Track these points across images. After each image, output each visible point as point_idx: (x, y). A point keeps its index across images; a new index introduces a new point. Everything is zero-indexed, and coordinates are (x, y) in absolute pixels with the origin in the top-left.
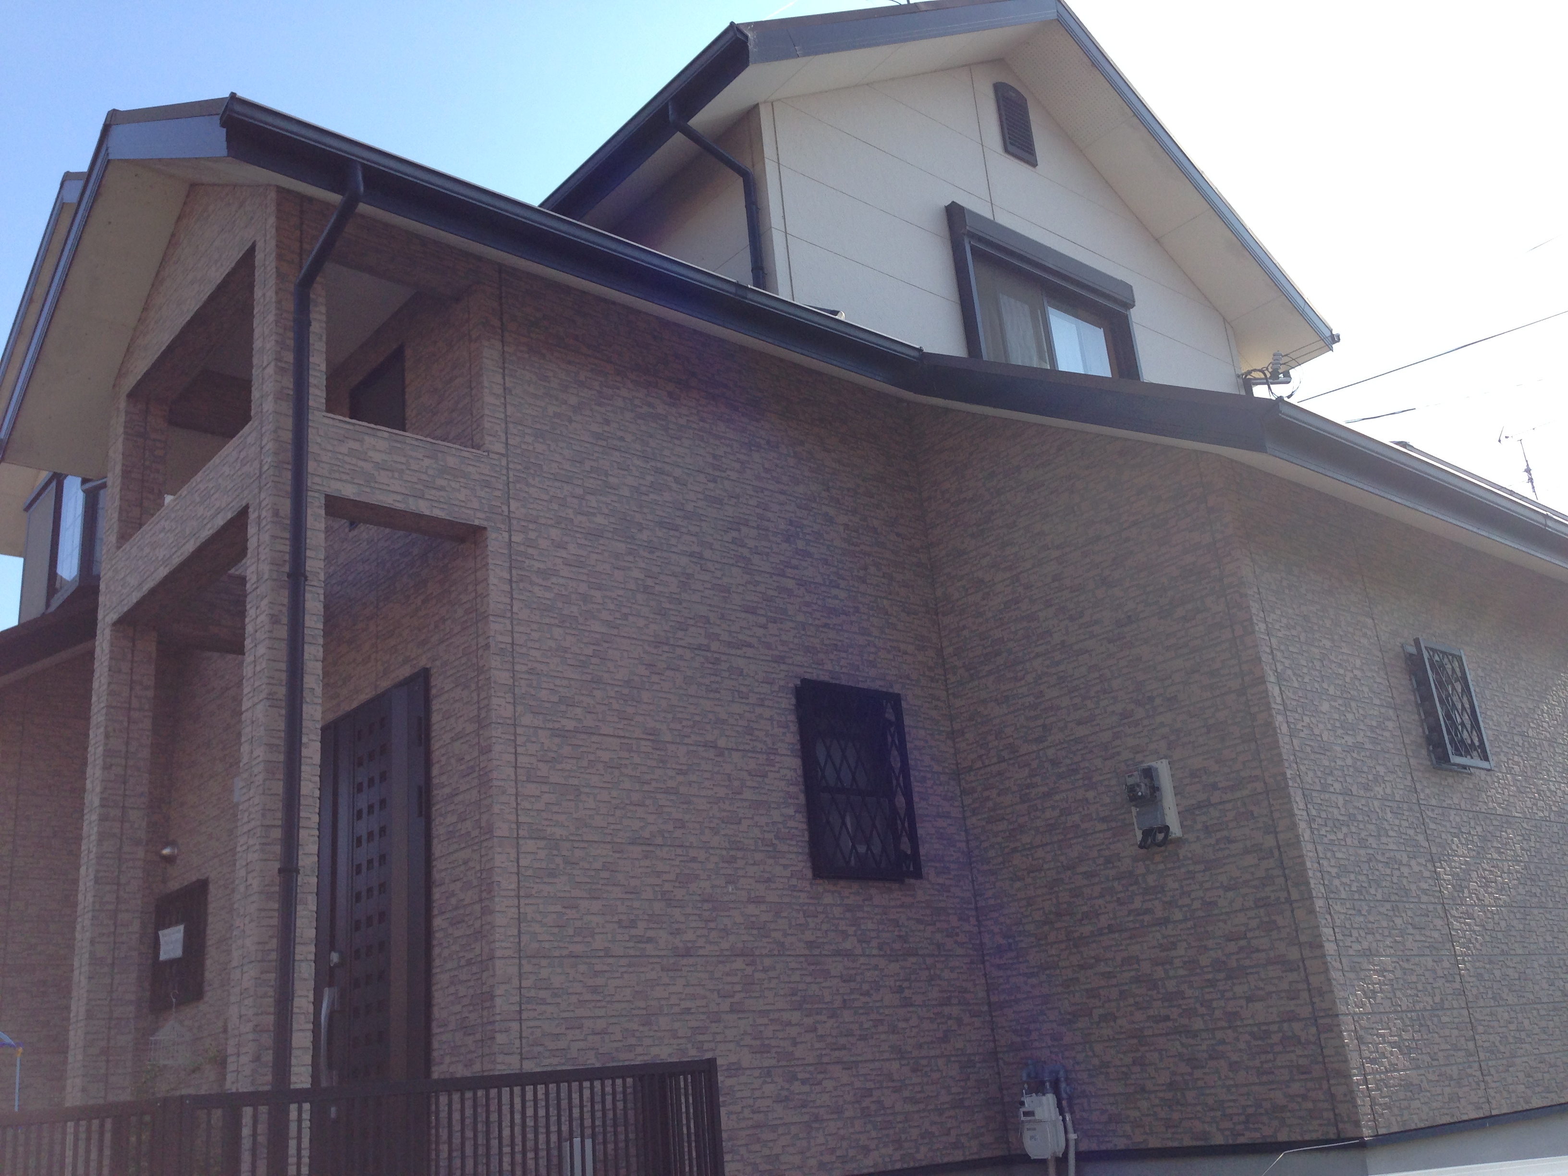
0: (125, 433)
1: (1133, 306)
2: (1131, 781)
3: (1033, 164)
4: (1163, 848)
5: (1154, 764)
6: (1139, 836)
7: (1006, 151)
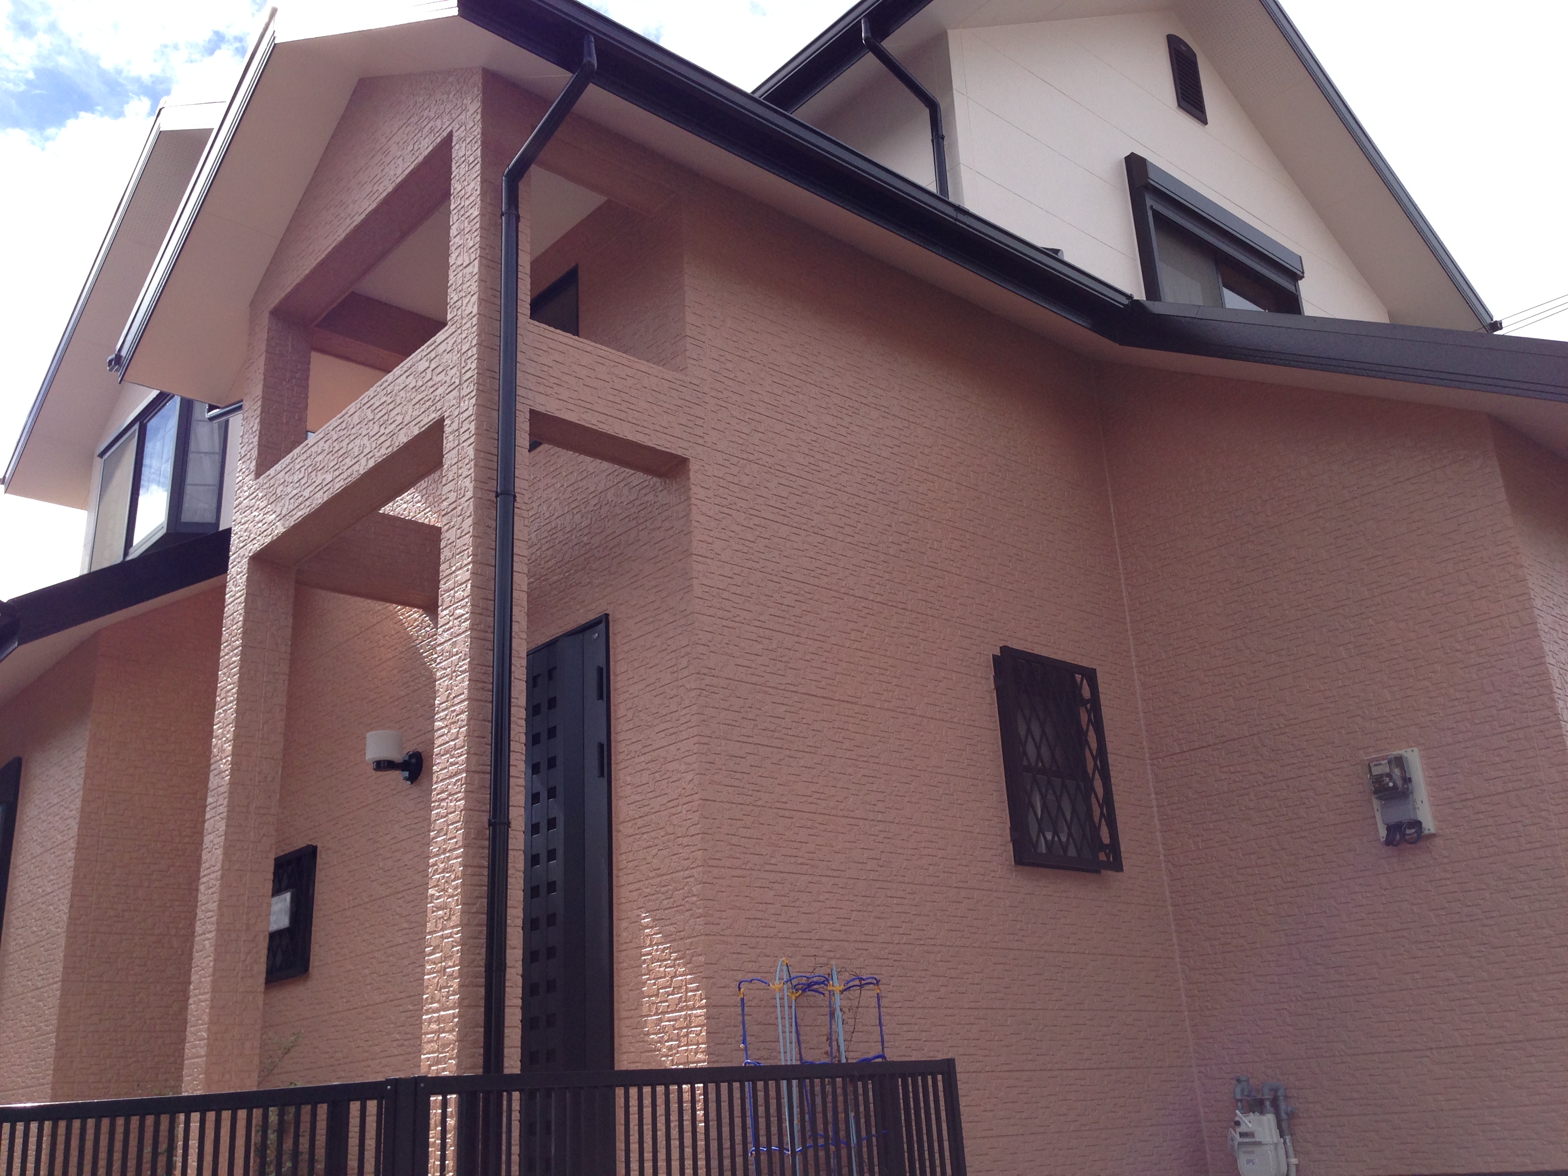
0: (267, 351)
1: (1302, 278)
2: (1376, 771)
3: (1204, 121)
4: (1413, 845)
5: (1402, 752)
6: (1383, 833)
7: (1179, 105)
